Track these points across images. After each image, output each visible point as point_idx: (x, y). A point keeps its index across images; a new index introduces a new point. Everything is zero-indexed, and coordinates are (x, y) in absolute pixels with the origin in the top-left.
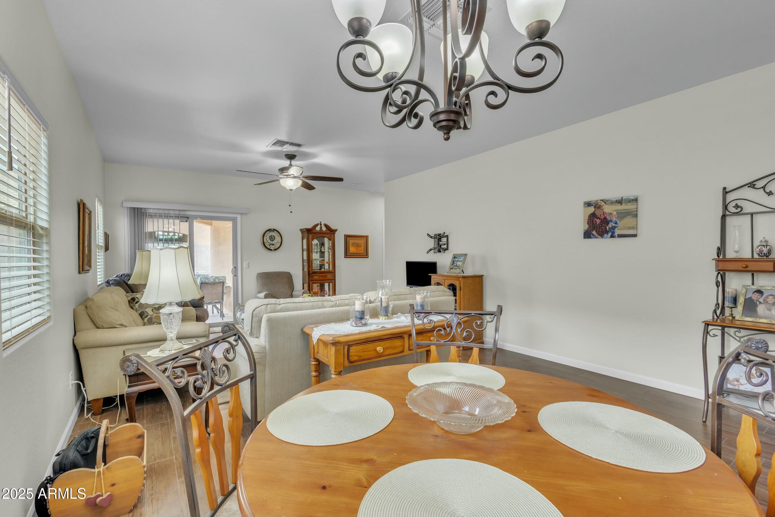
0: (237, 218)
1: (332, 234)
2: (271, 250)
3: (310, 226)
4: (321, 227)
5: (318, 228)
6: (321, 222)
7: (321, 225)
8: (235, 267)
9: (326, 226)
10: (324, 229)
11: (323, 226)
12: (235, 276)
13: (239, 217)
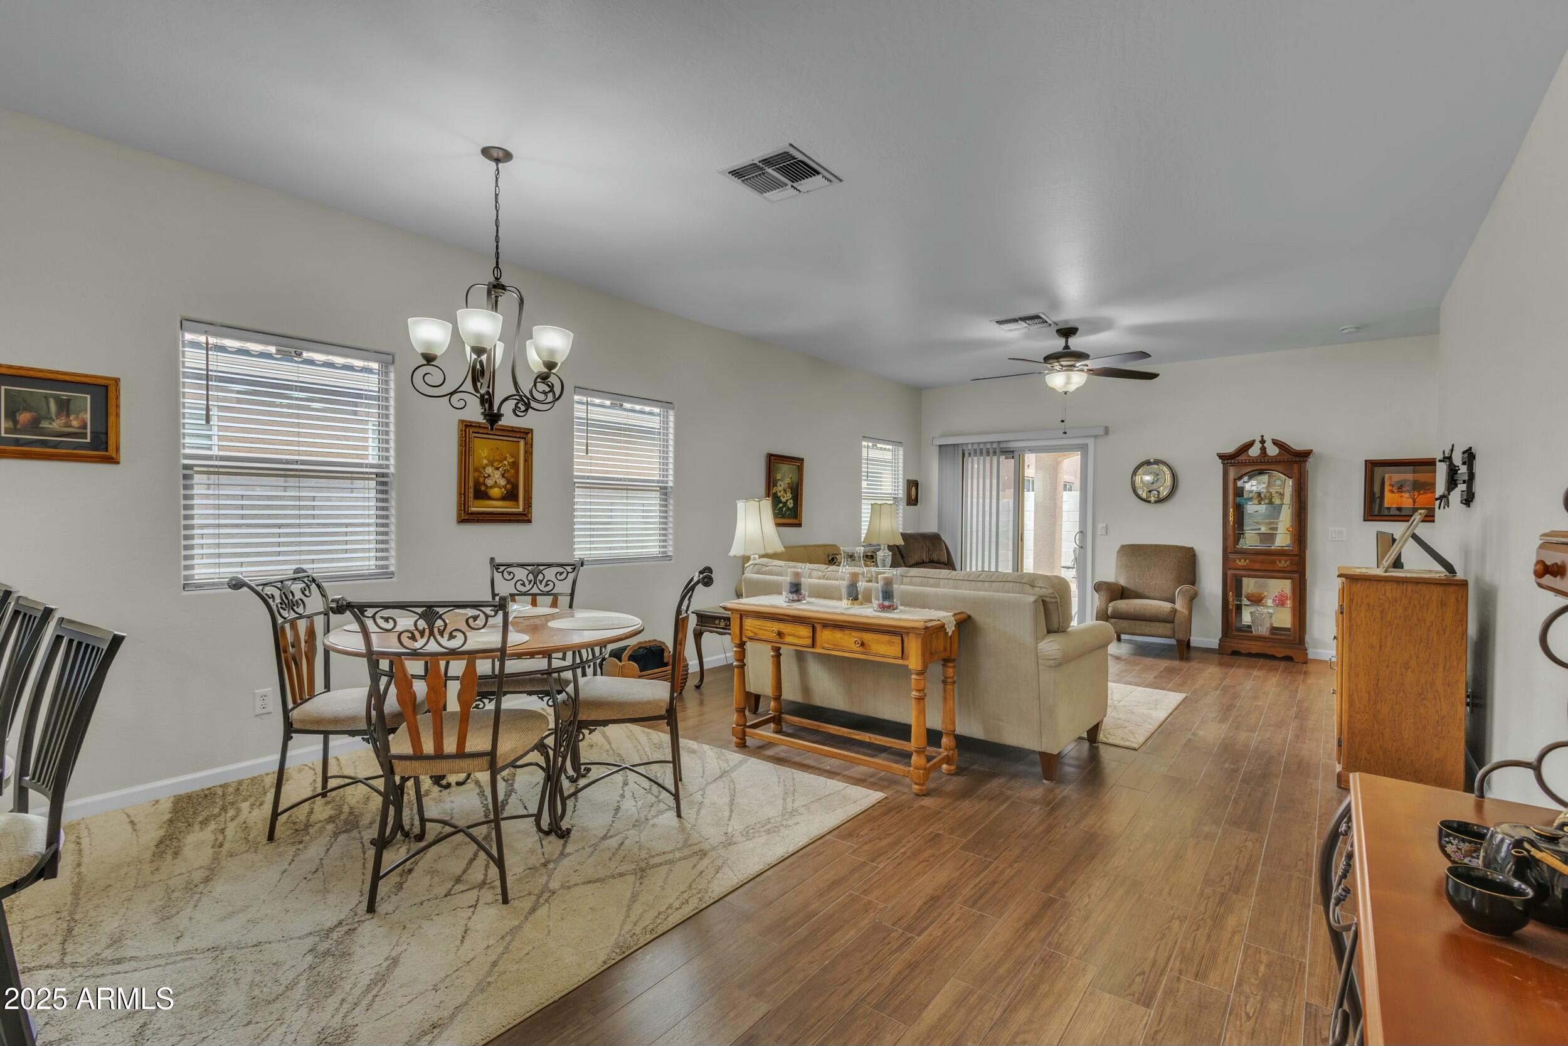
0: (1087, 444)
1: (1296, 462)
2: (1150, 502)
3: (1230, 449)
4: (1263, 449)
5: (1254, 451)
6: (1262, 436)
7: (1263, 442)
8: (1082, 532)
9: (1275, 443)
10: (1273, 451)
11: (1269, 445)
12: (1082, 547)
13: (1091, 442)
